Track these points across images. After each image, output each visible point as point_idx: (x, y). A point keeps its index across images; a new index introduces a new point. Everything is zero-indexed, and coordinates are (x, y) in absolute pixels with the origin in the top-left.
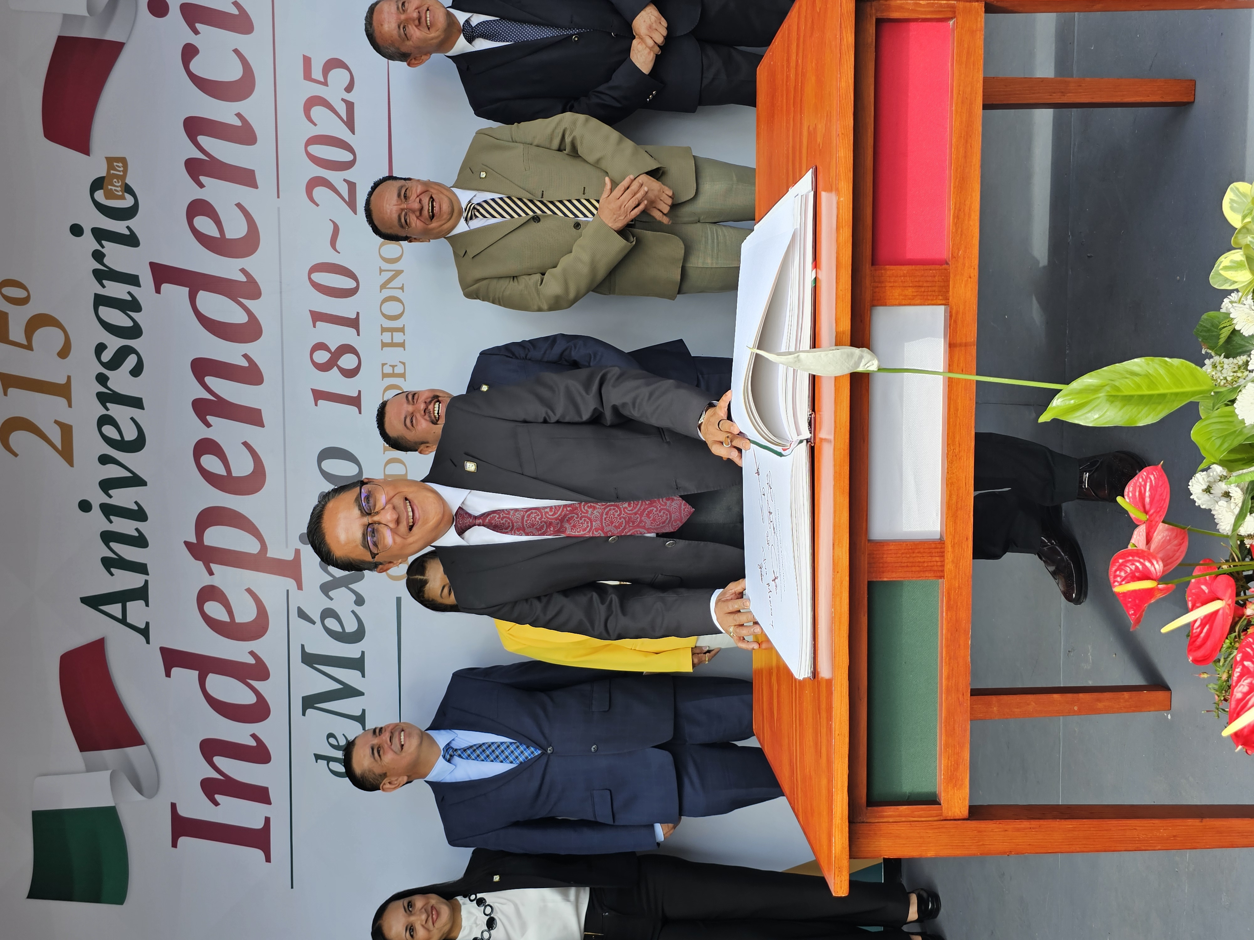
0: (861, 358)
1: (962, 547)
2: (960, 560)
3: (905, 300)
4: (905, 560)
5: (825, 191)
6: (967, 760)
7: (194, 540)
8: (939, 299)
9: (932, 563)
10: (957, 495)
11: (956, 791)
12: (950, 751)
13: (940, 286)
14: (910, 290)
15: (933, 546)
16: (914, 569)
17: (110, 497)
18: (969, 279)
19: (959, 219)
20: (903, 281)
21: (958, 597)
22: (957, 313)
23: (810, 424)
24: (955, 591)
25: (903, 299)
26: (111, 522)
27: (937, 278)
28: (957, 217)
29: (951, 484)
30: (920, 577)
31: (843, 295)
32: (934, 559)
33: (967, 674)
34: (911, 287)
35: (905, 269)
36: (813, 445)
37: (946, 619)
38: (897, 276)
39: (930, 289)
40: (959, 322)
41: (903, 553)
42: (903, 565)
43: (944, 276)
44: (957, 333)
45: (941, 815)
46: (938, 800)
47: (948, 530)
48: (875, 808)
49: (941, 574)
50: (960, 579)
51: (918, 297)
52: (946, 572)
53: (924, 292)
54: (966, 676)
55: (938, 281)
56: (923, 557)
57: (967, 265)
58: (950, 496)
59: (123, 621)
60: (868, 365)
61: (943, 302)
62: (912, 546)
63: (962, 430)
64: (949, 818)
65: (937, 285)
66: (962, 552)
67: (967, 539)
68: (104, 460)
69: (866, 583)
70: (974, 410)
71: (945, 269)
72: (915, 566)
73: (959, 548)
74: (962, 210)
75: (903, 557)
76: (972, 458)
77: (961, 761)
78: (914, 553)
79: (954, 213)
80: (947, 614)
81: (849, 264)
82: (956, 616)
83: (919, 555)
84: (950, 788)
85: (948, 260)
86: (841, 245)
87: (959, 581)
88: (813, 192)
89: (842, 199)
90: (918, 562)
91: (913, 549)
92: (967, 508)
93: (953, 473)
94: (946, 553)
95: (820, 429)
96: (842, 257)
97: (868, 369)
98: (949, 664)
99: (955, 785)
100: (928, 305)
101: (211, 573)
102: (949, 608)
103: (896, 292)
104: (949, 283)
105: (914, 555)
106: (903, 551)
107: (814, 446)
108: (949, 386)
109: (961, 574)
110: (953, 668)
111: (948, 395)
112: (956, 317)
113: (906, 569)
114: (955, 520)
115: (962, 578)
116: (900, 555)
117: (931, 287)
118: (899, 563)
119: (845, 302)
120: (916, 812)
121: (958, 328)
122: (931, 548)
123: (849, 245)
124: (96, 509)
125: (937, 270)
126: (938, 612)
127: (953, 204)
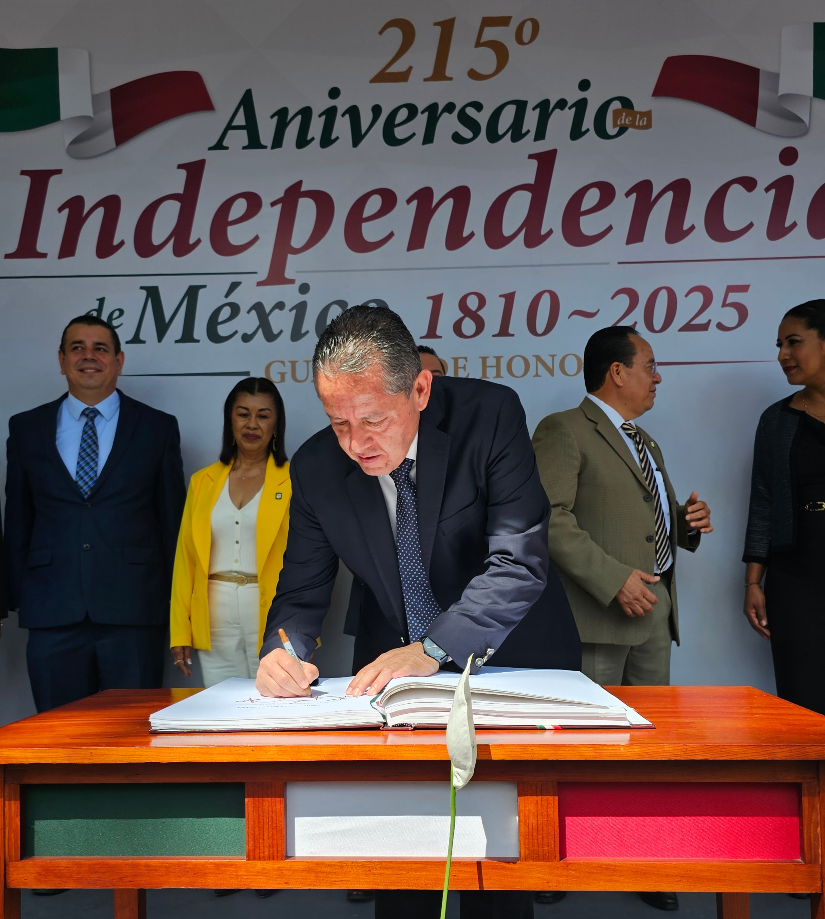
0: (464, 768)
1: (279, 878)
2: (265, 876)
3: (525, 816)
4: (266, 820)
5: (631, 737)
6: (65, 886)
7: (304, 188)
8: (525, 850)
9: (262, 848)
10: (330, 873)
11: (34, 875)
12: (74, 869)
13: (538, 852)
14: (534, 822)
15: (280, 849)
16: (257, 829)
17: (343, 115)
18: (546, 882)
19: (605, 870)
20: (543, 814)
21: (228, 875)
22: (512, 870)
23: (402, 725)
24: (234, 872)
25: (525, 814)
26: (320, 116)
27: (546, 848)
28: (608, 868)
29: (341, 866)
30: (248, 835)
31: (528, 751)
32: (267, 850)
33: (151, 886)
34: (538, 823)
35: (555, 816)
36: (381, 728)
37: (206, 863)
38: (547, 807)
39: (536, 841)
40: (502, 872)
41: (272, 818)
42: (261, 818)
43: (548, 856)
44: (493, 869)
45: (11, 860)
46: (26, 857)
47: (295, 864)
48: (18, 794)
49: (252, 857)
50: (247, 877)
51: (528, 830)
52: (253, 863)
53: (533, 836)
54: (149, 884)
55: (543, 850)
56: (269, 839)
57: (560, 879)
58: (329, 865)
59: (230, 127)
60: (458, 776)
61: (523, 855)
62: (279, 827)
63: (395, 876)
64: (7, 868)
65: (540, 849)
66: (273, 879)
67: (287, 883)
68: (377, 110)
69: (243, 781)
70: (415, 889)
71: (555, 857)
72: (259, 830)
73: (277, 875)
74: (614, 873)
75: (268, 818)
76: (368, 887)
77: (64, 880)
78: (273, 829)
79: (612, 865)
80: (211, 863)
81: (559, 757)
82: (209, 873)
83: (271, 834)
84: (37, 869)
85: (564, 859)
86: (577, 749)
87: (244, 875)
88: (629, 725)
89: (622, 749)
90: (263, 834)
91: (277, 829)
92: (317, 882)
93: (352, 868)
94: (274, 861)
95: (397, 735)
96: (566, 750)
97: (454, 777)
98: (161, 867)
99: (39, 874)
100: (520, 840)
101: (273, 204)
102: (217, 865)
103: (532, 808)
104: (542, 861)
105: (270, 830)
106: (275, 818)
107: (380, 730)
108: (439, 862)
109: (251, 877)
110: (157, 870)
111: (430, 862)
112: (508, 869)
113: (256, 821)
114: (305, 871)
115: (248, 879)
116: (270, 815)
117: (538, 842)
118: (262, 814)
119: (520, 754)
120: (14, 835)
121: (497, 871)
122: (277, 846)
123: (577, 757)
124: (332, 103)
125: (555, 849)
126: (214, 855)
127: (620, 863)
